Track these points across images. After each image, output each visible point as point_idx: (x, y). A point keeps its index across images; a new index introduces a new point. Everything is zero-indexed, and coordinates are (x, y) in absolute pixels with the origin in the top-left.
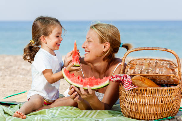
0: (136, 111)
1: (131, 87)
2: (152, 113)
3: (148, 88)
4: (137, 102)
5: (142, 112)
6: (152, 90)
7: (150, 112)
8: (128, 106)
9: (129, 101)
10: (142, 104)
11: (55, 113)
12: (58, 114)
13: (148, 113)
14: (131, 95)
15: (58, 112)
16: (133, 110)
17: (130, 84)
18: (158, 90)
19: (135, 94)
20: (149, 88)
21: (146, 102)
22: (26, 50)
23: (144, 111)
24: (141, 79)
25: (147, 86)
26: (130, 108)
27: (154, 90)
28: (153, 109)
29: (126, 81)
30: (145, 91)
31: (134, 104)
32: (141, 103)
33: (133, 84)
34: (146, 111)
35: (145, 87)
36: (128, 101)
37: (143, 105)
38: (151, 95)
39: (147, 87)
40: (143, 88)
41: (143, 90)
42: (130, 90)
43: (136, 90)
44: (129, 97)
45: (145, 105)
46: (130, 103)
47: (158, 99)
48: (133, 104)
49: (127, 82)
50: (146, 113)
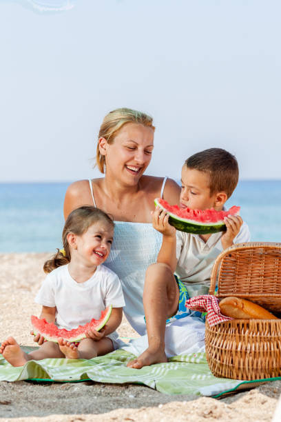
0: (231, 365)
1: (218, 318)
2: (259, 368)
3: (251, 321)
4: (232, 348)
5: (242, 366)
6: (258, 324)
7: (255, 367)
8: (216, 356)
9: (217, 345)
10: (241, 352)
13: (253, 369)
14: (220, 335)
16: (224, 363)
17: (216, 314)
18: (270, 325)
19: (227, 332)
20: (253, 320)
21: (249, 348)
22: (48, 266)
23: (244, 365)
24: (235, 304)
25: (248, 316)
26: (220, 359)
27: (262, 324)
28: (261, 361)
29: (210, 307)
30: (245, 326)
32: (239, 349)
33: (223, 313)
34: (248, 365)
35: (246, 319)
36: (215, 345)
37: (244, 353)
38: (256, 334)
39: (249, 319)
40: (241, 322)
41: (243, 325)
42: (220, 325)
43: (230, 325)
44: (218, 338)
45: (246, 353)
46: (218, 349)
47: (270, 341)
48: (223, 352)
49: (211, 310)
50: (249, 369)
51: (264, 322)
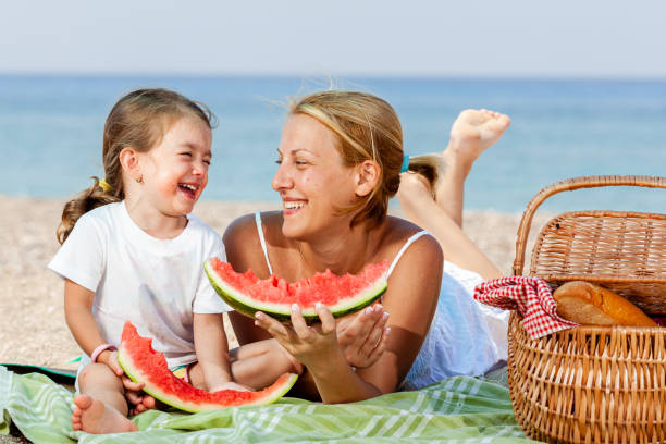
0: (570, 416)
1: (552, 323)
2: (629, 423)
3: (614, 330)
4: (574, 382)
5: (593, 419)
6: (629, 336)
7: (620, 421)
8: (539, 397)
9: (544, 376)
10: (593, 391)
11: (266, 423)
12: (278, 427)
13: (615, 424)
14: (550, 356)
15: (276, 420)
16: (558, 412)
17: (547, 314)
18: (653, 338)
19: (565, 351)
20: (620, 329)
21: (608, 382)
23: (598, 416)
24: (588, 296)
25: (610, 321)
26: (547, 405)
27: (638, 337)
28: (632, 408)
29: (534, 301)
30: (602, 340)
31: (560, 388)
32: (589, 386)
33: (561, 314)
34: (607, 418)
35: (604, 326)
36: (539, 376)
37: (597, 393)
38: (625, 357)
39: (610, 326)
40: (595, 330)
41: (598, 337)
42: (549, 337)
43: (571, 336)
44: (545, 362)
45: (602, 392)
46: (545, 385)
47: (651, 370)
48: (556, 389)
49: (536, 307)
50: (607, 425)
51: (641, 332)
